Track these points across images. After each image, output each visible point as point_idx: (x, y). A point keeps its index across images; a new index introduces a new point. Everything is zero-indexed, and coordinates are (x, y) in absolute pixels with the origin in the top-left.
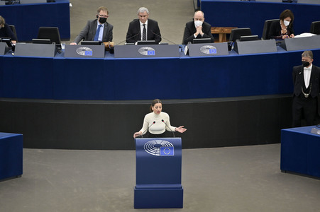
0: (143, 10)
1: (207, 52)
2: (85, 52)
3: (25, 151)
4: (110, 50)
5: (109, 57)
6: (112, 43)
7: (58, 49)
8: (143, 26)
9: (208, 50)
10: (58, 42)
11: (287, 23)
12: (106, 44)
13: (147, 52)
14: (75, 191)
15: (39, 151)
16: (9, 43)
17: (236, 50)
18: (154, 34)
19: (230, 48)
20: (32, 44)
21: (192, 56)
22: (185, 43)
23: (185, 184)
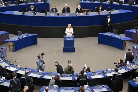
0: (66, 5)
1: (81, 15)
2: (52, 15)
3: (38, 38)
4: (58, 14)
5: (58, 16)
6: (59, 13)
7: (46, 14)
8: (66, 9)
9: (82, 14)
10: (46, 12)
11: (101, 8)
12: (57, 13)
13: (67, 15)
14: (50, 48)
15: (42, 38)
16: (35, 13)
17: (88, 14)
18: (69, 10)
19: (87, 14)
20: (40, 13)
21: (78, 16)
22: (76, 13)
23: (75, 47)
